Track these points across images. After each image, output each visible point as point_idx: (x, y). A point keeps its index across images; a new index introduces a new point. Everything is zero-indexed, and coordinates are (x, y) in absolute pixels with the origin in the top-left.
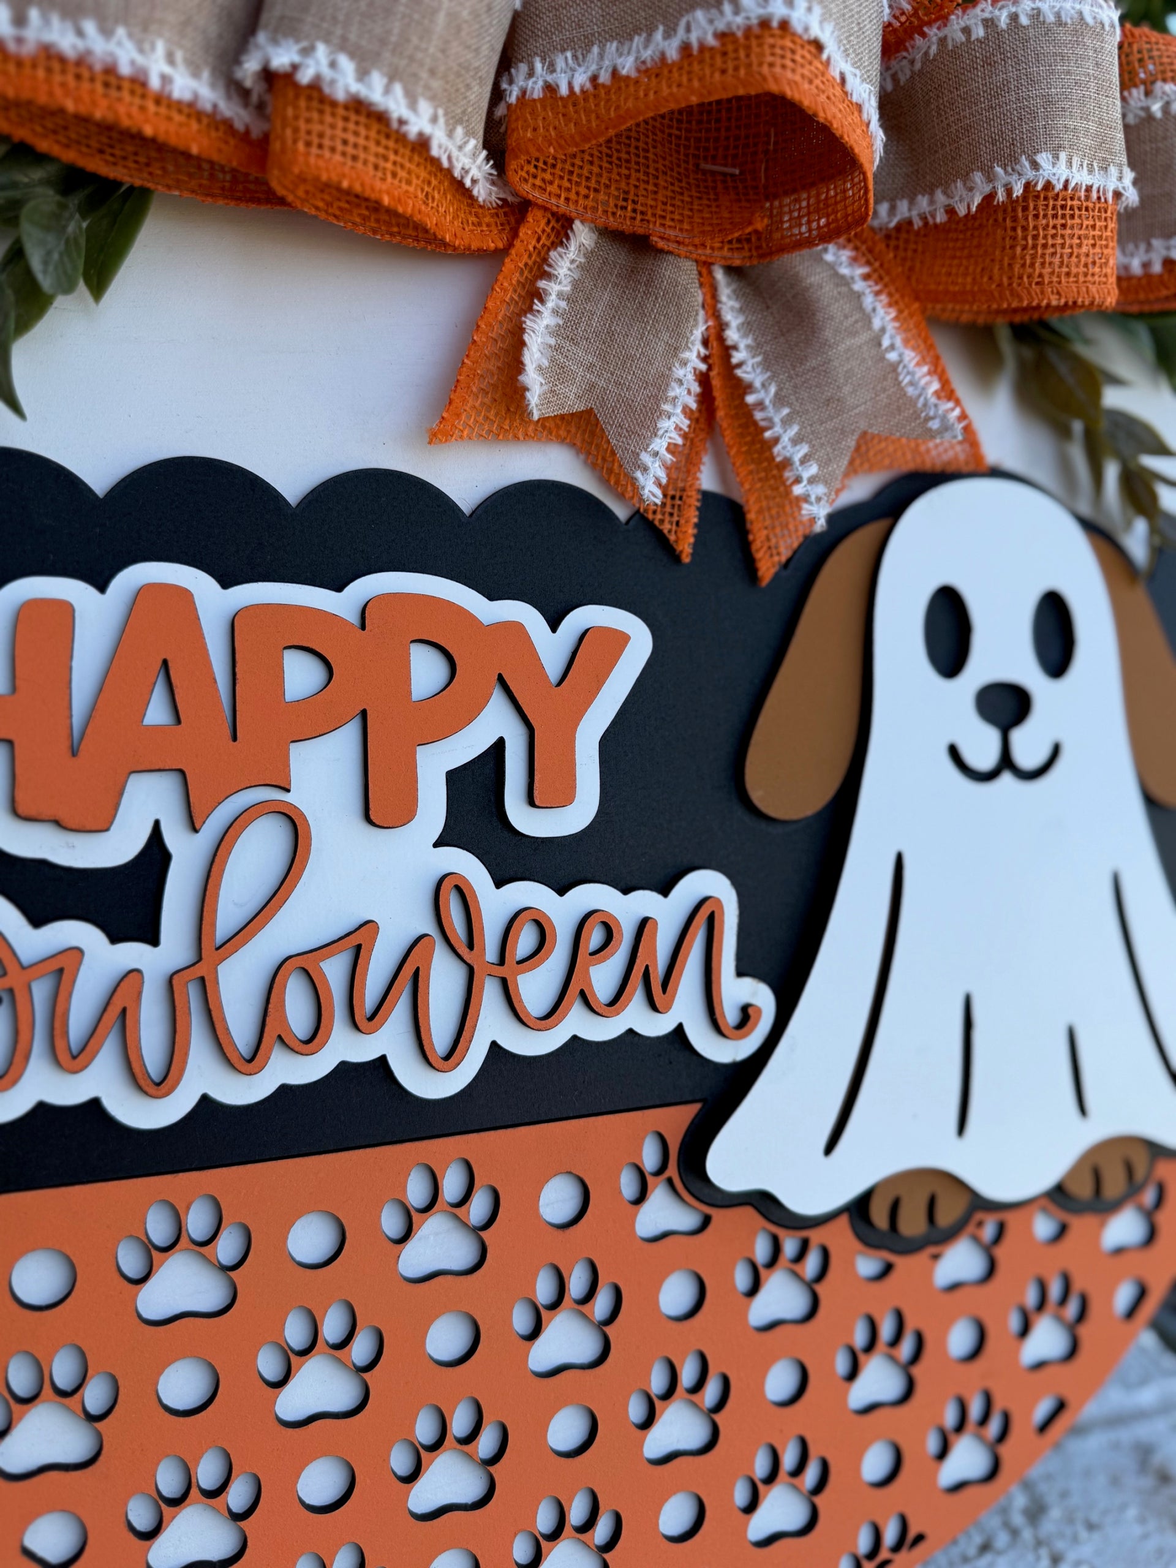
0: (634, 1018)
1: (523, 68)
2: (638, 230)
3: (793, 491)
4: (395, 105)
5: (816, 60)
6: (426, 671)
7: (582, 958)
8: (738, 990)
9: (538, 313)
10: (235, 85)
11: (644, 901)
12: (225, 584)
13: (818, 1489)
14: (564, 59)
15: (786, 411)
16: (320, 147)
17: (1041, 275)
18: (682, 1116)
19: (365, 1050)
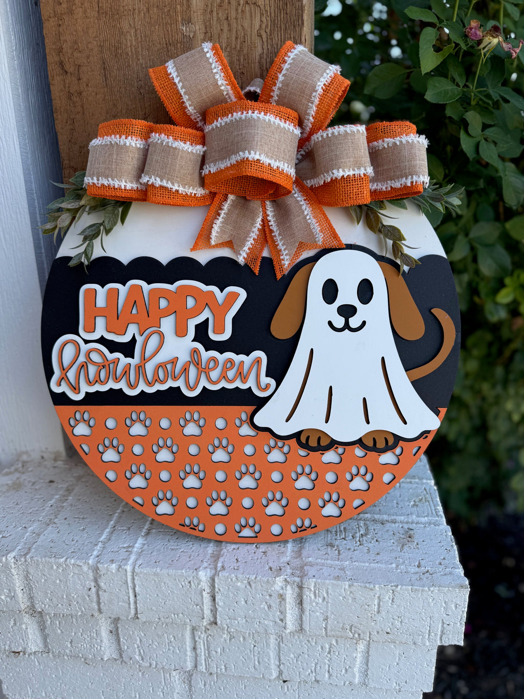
0: (238, 384)
1: (205, 167)
2: (244, 196)
3: (282, 257)
4: (169, 185)
5: (258, 164)
6: (191, 302)
7: (225, 369)
8: (265, 380)
9: (218, 219)
10: (141, 184)
11: (242, 357)
12: (149, 284)
13: (286, 506)
14: (212, 165)
15: (281, 237)
16: (155, 196)
17: (342, 199)
18: (251, 409)
19: (175, 384)
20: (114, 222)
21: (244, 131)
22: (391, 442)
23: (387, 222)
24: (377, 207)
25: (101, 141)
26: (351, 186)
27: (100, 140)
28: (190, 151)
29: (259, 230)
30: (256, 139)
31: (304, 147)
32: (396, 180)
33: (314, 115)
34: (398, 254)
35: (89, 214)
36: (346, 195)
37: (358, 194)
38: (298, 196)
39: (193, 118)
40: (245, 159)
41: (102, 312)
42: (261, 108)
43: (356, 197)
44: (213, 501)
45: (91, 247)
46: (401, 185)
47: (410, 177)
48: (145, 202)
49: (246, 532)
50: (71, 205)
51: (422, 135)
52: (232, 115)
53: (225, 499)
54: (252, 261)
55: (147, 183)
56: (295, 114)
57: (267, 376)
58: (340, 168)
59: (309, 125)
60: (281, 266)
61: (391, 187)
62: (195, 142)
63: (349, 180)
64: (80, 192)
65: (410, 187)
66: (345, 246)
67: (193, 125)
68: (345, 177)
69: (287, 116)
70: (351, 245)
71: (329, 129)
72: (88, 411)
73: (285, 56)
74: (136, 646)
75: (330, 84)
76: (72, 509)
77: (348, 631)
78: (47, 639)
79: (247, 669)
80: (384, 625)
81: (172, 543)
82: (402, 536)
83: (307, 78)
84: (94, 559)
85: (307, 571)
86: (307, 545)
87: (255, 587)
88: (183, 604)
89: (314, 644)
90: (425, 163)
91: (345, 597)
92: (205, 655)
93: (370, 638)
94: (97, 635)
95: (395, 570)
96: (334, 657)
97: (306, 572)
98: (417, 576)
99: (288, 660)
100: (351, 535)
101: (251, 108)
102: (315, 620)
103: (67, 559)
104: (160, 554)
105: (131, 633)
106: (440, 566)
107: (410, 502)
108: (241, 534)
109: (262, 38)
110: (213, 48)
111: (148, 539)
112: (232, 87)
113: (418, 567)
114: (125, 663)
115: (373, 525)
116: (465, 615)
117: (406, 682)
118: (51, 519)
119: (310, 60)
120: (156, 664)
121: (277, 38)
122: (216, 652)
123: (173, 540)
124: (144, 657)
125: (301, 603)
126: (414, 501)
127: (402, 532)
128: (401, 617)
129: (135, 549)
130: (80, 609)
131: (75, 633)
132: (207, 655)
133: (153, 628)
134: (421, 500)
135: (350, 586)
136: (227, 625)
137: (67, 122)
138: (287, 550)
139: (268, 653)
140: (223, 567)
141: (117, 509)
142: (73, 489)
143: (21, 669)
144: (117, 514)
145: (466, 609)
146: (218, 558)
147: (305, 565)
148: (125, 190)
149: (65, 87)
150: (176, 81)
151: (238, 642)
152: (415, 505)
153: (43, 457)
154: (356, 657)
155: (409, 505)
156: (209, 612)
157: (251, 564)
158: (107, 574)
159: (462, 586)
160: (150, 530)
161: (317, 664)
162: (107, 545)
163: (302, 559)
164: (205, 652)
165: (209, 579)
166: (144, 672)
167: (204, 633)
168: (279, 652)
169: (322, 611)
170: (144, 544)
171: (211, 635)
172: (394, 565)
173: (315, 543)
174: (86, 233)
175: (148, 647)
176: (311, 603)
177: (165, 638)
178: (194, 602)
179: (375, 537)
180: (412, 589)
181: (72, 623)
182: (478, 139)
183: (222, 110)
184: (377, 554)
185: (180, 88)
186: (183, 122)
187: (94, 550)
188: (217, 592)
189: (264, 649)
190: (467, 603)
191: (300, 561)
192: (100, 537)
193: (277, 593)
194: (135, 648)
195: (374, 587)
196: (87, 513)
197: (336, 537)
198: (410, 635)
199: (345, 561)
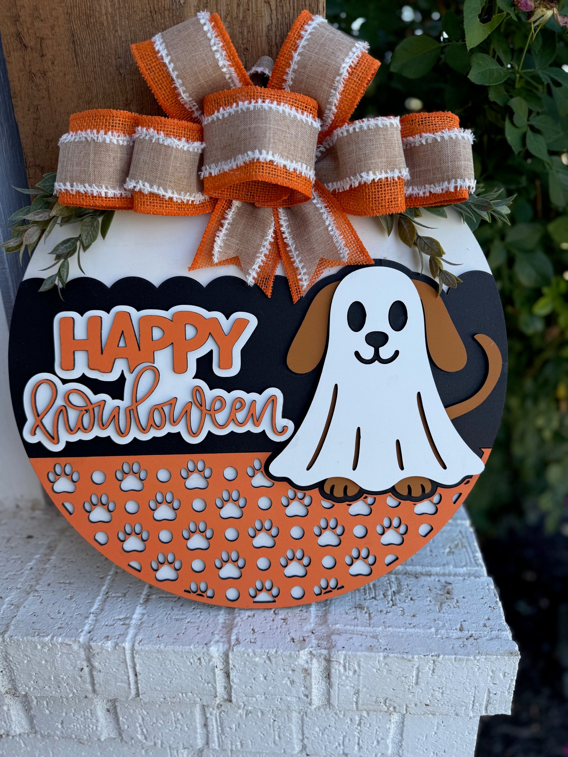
0: (250, 427)
1: (203, 168)
2: (252, 202)
3: (299, 277)
4: (161, 192)
5: (271, 167)
6: (190, 332)
7: (234, 410)
8: (281, 422)
9: (221, 231)
10: (125, 190)
11: (254, 396)
12: (138, 310)
13: (308, 565)
14: (213, 165)
15: (298, 252)
16: (144, 205)
17: (372, 207)
18: (266, 455)
19: (174, 430)
20: (93, 236)
21: (253, 125)
22: (428, 490)
23: (422, 232)
24: (412, 215)
25: (74, 137)
26: (383, 192)
27: (72, 136)
28: (185, 149)
29: (271, 244)
30: (268, 135)
31: (324, 143)
32: (437, 185)
33: (337, 104)
34: (437, 271)
35: (61, 226)
36: (377, 202)
37: (391, 202)
38: (317, 202)
39: (187, 106)
40: (255, 161)
41: (82, 345)
42: (273, 96)
43: (389, 205)
44: (223, 563)
45: (65, 267)
46: (442, 190)
47: (454, 180)
48: (130, 210)
49: (263, 597)
50: (40, 216)
51: (468, 128)
52: (237, 105)
53: (237, 561)
54: (263, 281)
55: (133, 190)
56: (314, 103)
57: (284, 417)
58: (370, 170)
59: (330, 116)
60: (298, 288)
61: (430, 192)
62: (191, 137)
63: (381, 185)
64: (50, 200)
65: (453, 193)
66: (373, 262)
67: (188, 116)
68: (376, 181)
69: (305, 105)
70: (381, 260)
71: (357, 122)
72: (70, 464)
73: (300, 29)
74: (138, 725)
75: (356, 66)
76: (56, 571)
77: (382, 704)
78: (33, 720)
79: (266, 744)
80: (423, 697)
81: (176, 611)
82: (440, 592)
83: (329, 58)
84: (85, 635)
85: (335, 641)
86: (333, 608)
87: (275, 662)
88: (192, 683)
89: (342, 716)
90: (471, 164)
91: (379, 669)
92: (217, 731)
93: (406, 710)
94: (91, 714)
95: (434, 636)
96: (365, 729)
97: (334, 643)
98: (460, 642)
99: (313, 734)
100: (381, 593)
101: (260, 96)
102: (345, 695)
103: (53, 637)
104: (162, 626)
105: (132, 711)
106: (485, 628)
107: (445, 549)
108: (257, 599)
109: (270, 5)
110: (212, 19)
111: (148, 608)
112: (236, 69)
113: (460, 630)
114: (126, 742)
115: (406, 579)
116: (514, 683)
117: (445, 751)
118: (32, 586)
119: (331, 35)
120: (162, 743)
121: (289, 6)
122: (231, 728)
123: (177, 607)
124: (147, 736)
125: (329, 676)
126: (450, 547)
127: (439, 586)
128: (442, 688)
129: (133, 622)
130: (71, 691)
131: (66, 714)
132: (220, 732)
133: (157, 706)
134: (457, 546)
135: (385, 657)
136: (243, 703)
137: (29, 110)
138: (310, 616)
139: (290, 727)
140: (237, 640)
141: (110, 571)
142: (56, 546)
143: (4, 752)
144: (109, 577)
145: (515, 678)
146: (231, 629)
147: (333, 633)
148: (106, 198)
149: (25, 66)
150: (167, 60)
151: (256, 717)
152: (451, 553)
153: (18, 506)
154: (389, 728)
155: (444, 553)
156: (223, 689)
157: (269, 635)
158: (101, 652)
159: (511, 653)
160: (149, 596)
161: (346, 736)
162: (99, 617)
163: (328, 625)
164: (217, 728)
165: (221, 655)
166: (148, 749)
167: (216, 709)
168: (303, 726)
169: (353, 685)
170: (143, 614)
171: (224, 711)
172: (433, 630)
173: (342, 605)
174: (60, 251)
175: (152, 725)
176: (340, 677)
177: (171, 715)
178: (205, 680)
179: (410, 594)
180: (455, 658)
181: (62, 702)
182: (524, 130)
183: (225, 98)
184: (413, 616)
185: (171, 70)
186: (175, 112)
187: (84, 625)
188: (232, 668)
189: (285, 723)
190: (517, 671)
191: (326, 628)
192: (91, 607)
193: (301, 668)
194: (137, 728)
195: (413, 658)
196: (74, 577)
197: (365, 597)
198: (452, 706)
199: (377, 627)
